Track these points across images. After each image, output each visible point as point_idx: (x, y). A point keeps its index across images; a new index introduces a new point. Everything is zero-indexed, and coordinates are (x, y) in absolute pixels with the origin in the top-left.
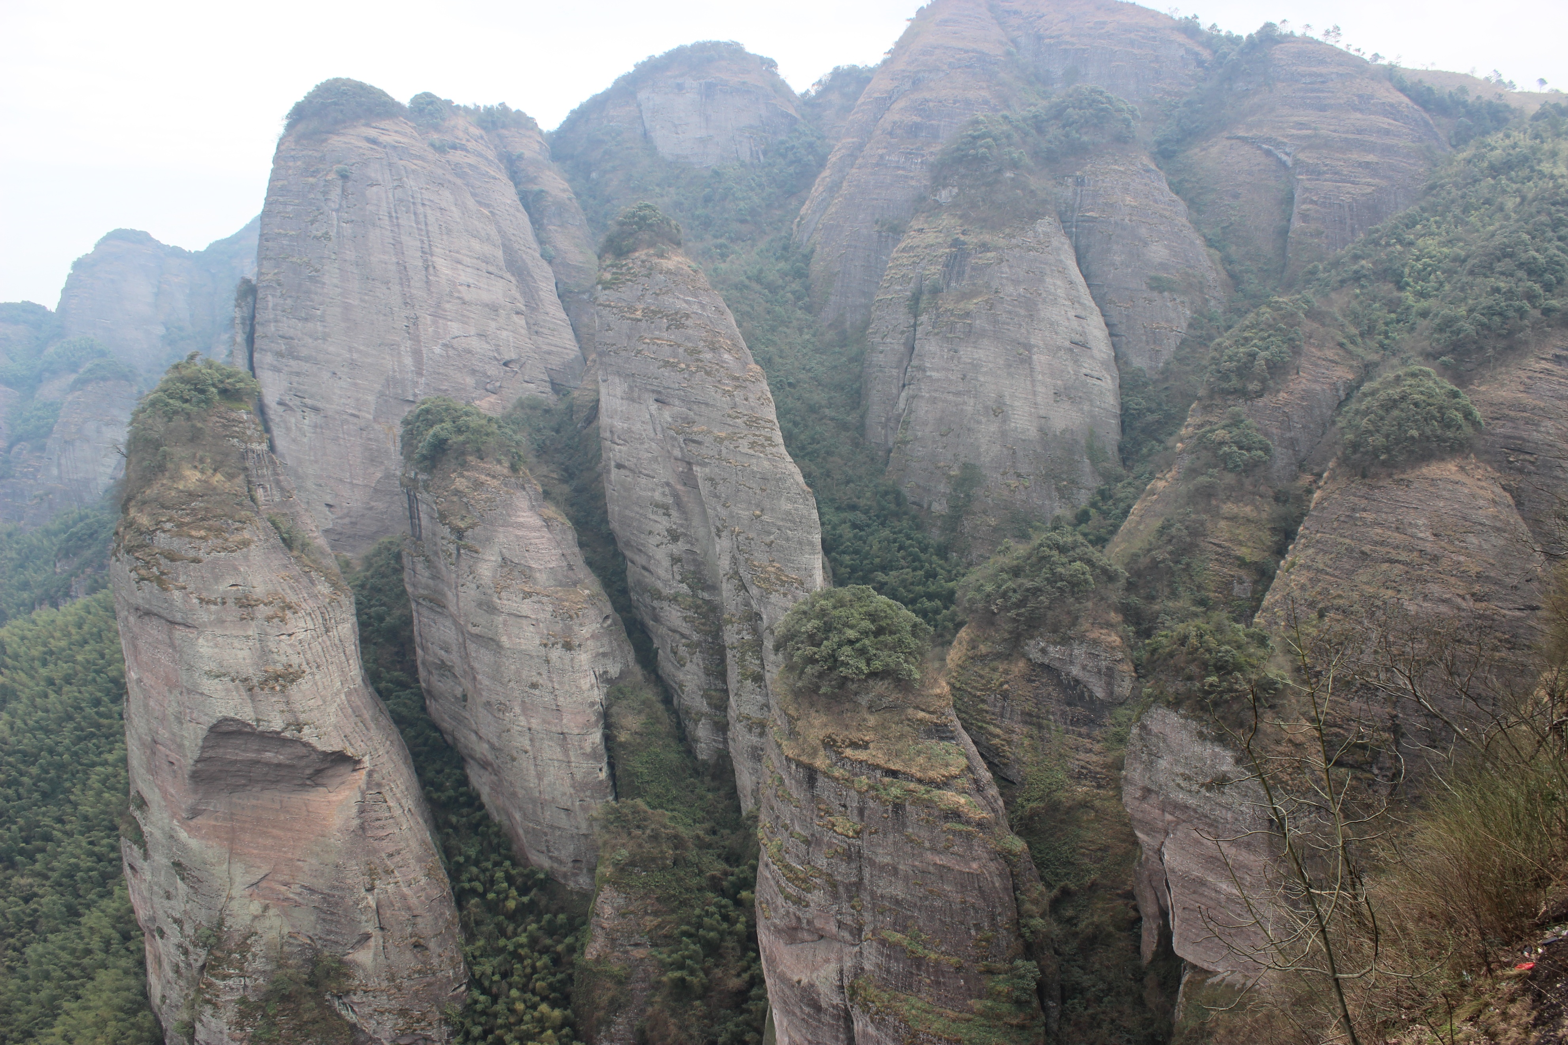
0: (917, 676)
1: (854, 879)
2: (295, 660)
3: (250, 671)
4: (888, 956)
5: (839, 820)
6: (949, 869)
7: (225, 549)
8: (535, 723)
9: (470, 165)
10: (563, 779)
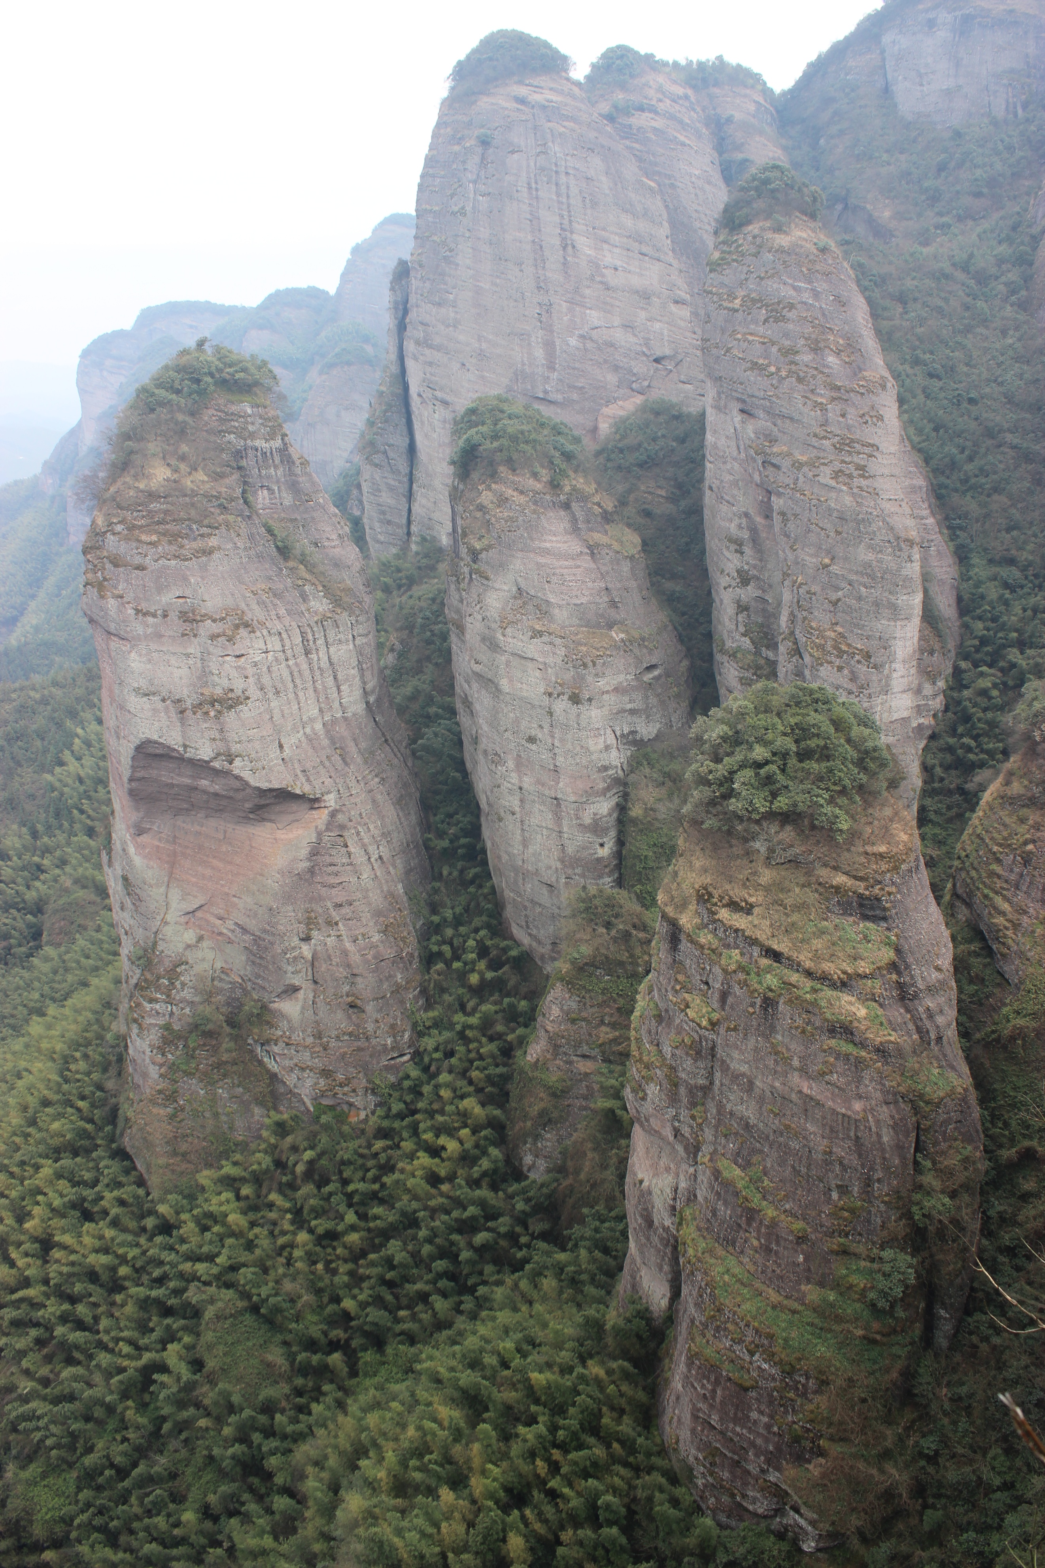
0: (845, 826)
1: (701, 1082)
2: (239, 685)
3: (184, 691)
4: (718, 1194)
5: (695, 1000)
6: (818, 1103)
7: (176, 557)
8: (527, 782)
9: (655, 129)
10: (550, 850)
